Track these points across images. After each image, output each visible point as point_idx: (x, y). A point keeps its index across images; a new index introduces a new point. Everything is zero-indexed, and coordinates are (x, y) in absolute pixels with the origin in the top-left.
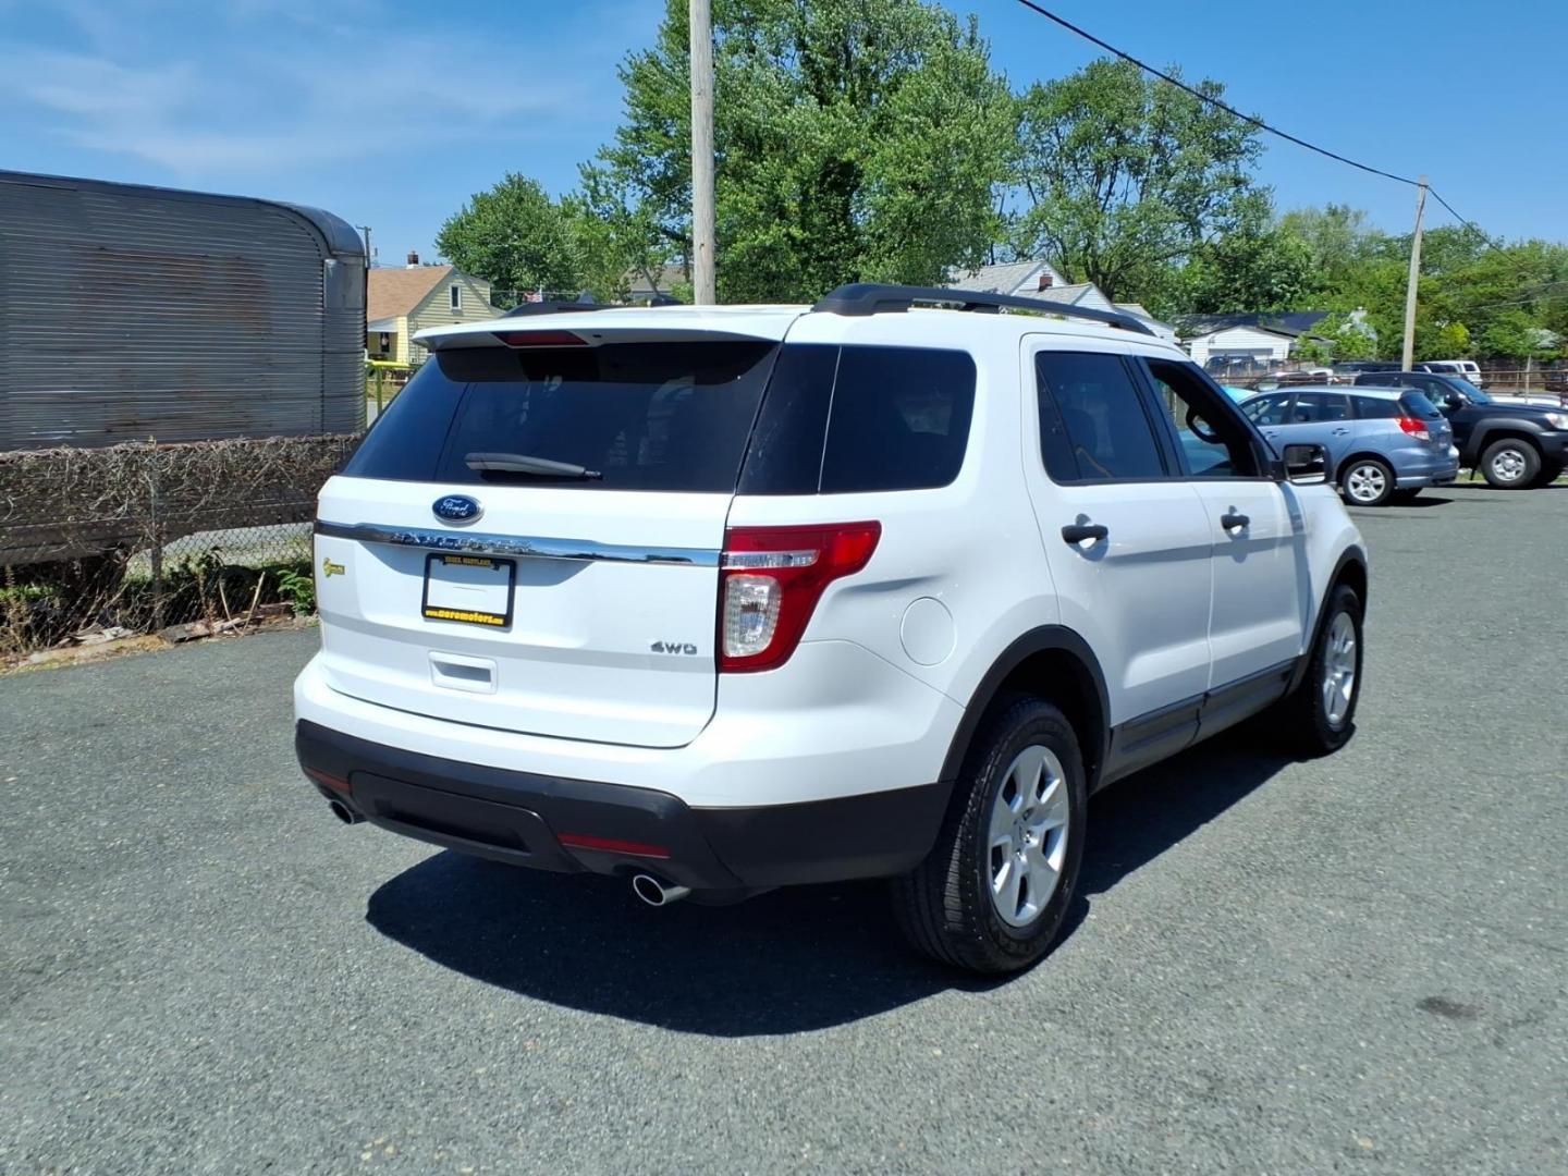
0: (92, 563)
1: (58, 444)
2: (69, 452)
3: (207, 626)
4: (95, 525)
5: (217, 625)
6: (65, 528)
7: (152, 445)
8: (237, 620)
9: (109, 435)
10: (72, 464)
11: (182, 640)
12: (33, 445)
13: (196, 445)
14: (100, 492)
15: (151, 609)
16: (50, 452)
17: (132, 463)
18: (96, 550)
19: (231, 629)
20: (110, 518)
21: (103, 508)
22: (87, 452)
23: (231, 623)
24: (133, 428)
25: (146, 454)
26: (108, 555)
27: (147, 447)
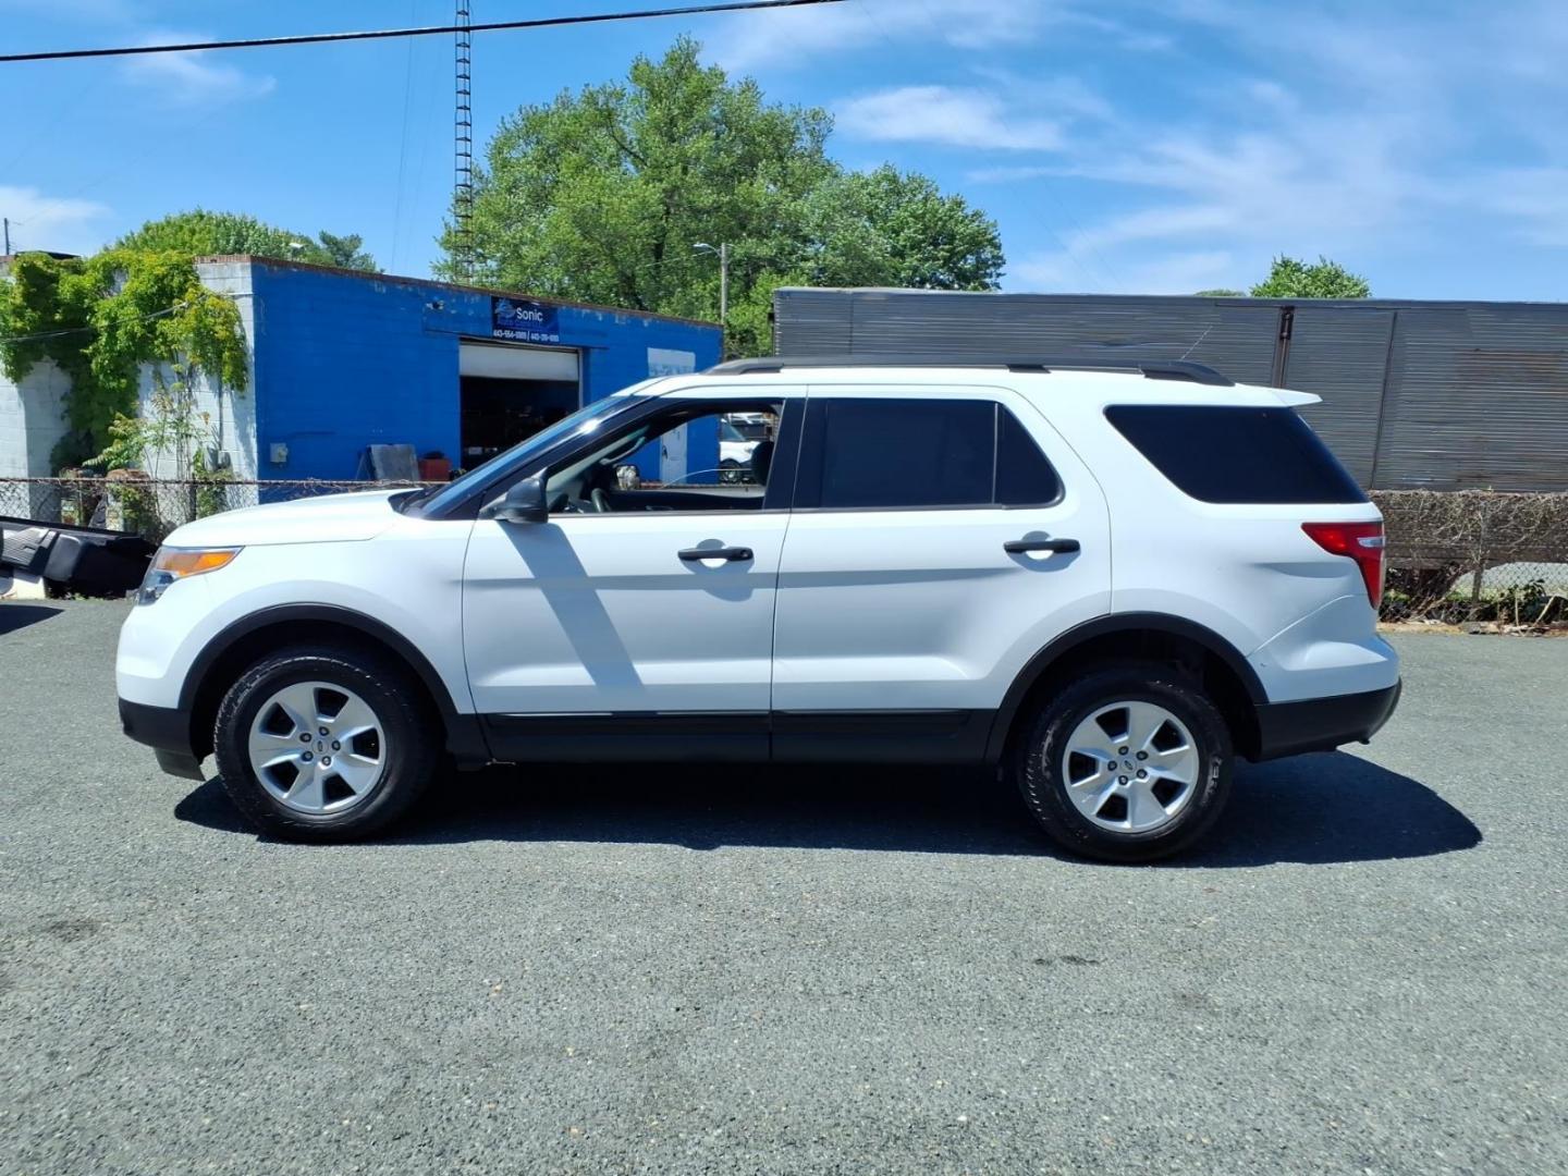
0: (1428, 574)
1: (1418, 487)
2: (1426, 493)
3: (1499, 627)
4: (1435, 547)
5: (1508, 628)
6: (1413, 547)
7: (1490, 492)
8: (1524, 627)
9: (1458, 483)
10: (1425, 502)
11: (1476, 633)
12: (1401, 487)
13: (1525, 495)
14: (1443, 524)
15: (1467, 613)
16: (1411, 492)
17: (1471, 505)
18: (1431, 564)
19: (1517, 632)
20: (1446, 543)
21: (1443, 535)
22: (1438, 494)
23: (1518, 628)
24: (1479, 479)
25: (1483, 499)
26: (1442, 570)
27: (1485, 494)
